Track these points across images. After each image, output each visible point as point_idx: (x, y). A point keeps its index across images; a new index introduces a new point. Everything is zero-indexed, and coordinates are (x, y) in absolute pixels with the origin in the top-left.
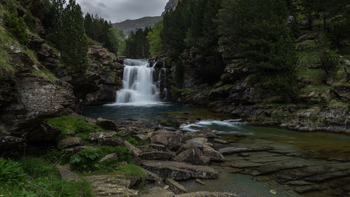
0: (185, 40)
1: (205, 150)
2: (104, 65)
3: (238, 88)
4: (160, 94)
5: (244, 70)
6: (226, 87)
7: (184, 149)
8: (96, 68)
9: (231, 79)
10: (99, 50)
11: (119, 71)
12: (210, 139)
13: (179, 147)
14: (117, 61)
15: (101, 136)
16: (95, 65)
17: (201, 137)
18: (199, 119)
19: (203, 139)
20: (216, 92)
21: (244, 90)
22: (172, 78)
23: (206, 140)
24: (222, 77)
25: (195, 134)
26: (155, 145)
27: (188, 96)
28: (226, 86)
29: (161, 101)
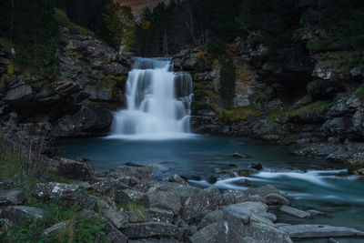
0: (236, 19)
1: (254, 225)
2: (94, 68)
3: (341, 107)
4: (191, 120)
5: (354, 72)
6: (318, 107)
7: (210, 221)
8: (80, 73)
9: (328, 90)
10: (86, 42)
11: (120, 78)
12: (274, 206)
13: (202, 216)
14: (117, 60)
15: (56, 189)
16: (80, 68)
17: (255, 200)
18: (259, 168)
19: (257, 204)
20: (297, 117)
21: (353, 113)
22: (213, 89)
23: (264, 206)
24: (310, 86)
25: (242, 195)
26: (156, 210)
27: (242, 123)
28: (316, 104)
29: (192, 132)
